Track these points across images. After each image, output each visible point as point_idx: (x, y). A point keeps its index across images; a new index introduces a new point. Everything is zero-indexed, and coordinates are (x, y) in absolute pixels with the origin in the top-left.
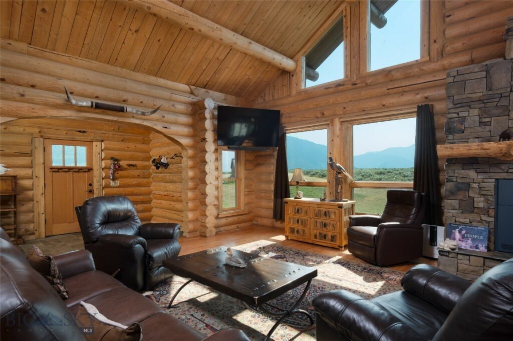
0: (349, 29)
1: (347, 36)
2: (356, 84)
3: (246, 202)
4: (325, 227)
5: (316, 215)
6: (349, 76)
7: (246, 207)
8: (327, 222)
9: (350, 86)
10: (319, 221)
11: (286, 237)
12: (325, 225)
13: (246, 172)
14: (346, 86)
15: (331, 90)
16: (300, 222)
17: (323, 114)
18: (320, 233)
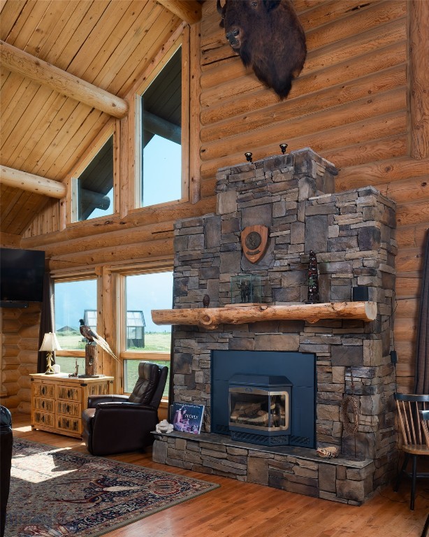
0: (118, 150)
1: (116, 159)
2: (124, 223)
3: (3, 381)
4: (68, 411)
5: (61, 397)
6: (118, 212)
7: (4, 387)
8: (70, 404)
9: (118, 225)
10: (63, 403)
11: (33, 426)
12: (68, 408)
13: (4, 337)
14: (114, 224)
15: (99, 228)
16: (45, 405)
17: (92, 260)
18: (64, 420)
